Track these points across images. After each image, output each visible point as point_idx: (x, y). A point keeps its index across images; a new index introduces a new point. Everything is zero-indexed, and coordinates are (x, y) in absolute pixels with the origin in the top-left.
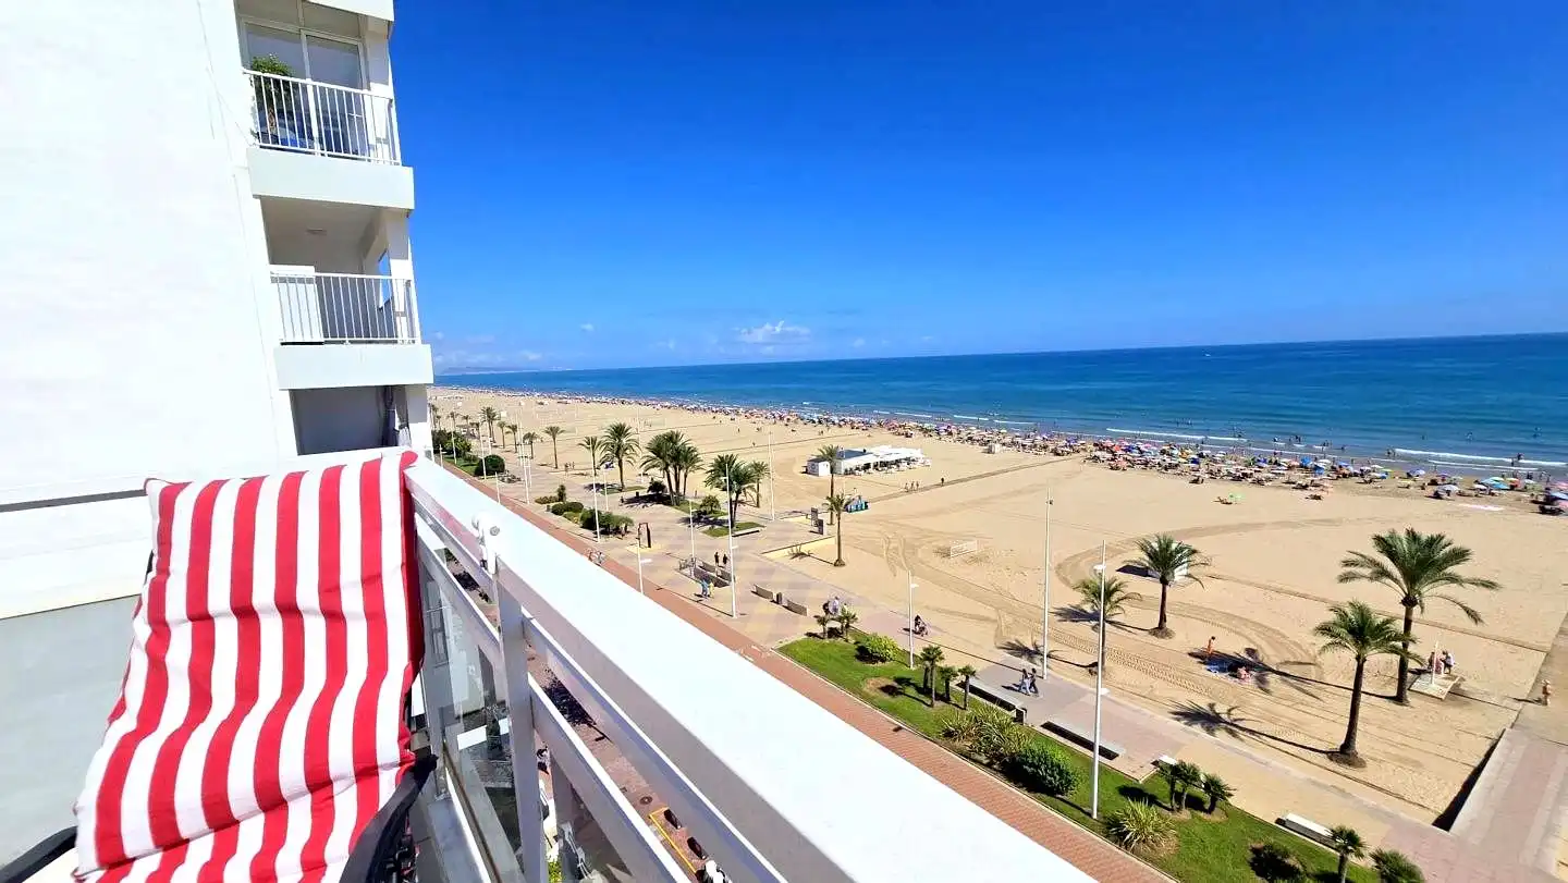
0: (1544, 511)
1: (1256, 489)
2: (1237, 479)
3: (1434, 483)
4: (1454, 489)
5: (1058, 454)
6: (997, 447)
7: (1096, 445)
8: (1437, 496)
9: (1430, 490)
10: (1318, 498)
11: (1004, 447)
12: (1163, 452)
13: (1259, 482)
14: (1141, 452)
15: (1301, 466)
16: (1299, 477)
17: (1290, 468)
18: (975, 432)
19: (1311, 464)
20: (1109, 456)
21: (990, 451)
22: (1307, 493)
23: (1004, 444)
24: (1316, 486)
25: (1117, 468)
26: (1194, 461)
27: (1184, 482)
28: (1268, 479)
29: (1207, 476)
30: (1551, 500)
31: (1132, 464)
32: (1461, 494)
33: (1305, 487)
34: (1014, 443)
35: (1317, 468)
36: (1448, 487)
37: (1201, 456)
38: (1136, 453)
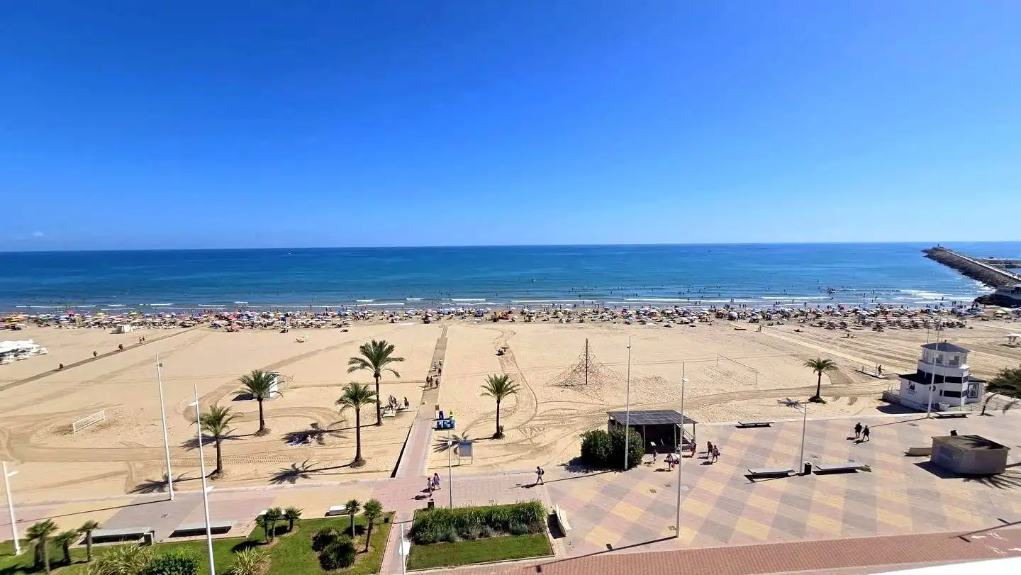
0: (426, 323)
1: (318, 330)
2: (307, 327)
3: (392, 316)
4: (398, 317)
5: (185, 327)
6: (126, 328)
7: (217, 316)
8: (393, 322)
9: (390, 319)
10: (346, 331)
11: (134, 327)
12: (264, 316)
13: (318, 327)
14: (249, 317)
15: (339, 315)
16: (337, 321)
17: (333, 317)
18: (102, 317)
19: (343, 313)
20: (226, 323)
21: (119, 331)
22: (342, 329)
23: (134, 324)
24: (346, 324)
25: (232, 331)
26: (283, 319)
27: (277, 333)
28: (323, 325)
29: (290, 327)
30: (427, 317)
31: (243, 326)
32: (400, 320)
33: (340, 326)
34: (145, 323)
35: (346, 315)
36: (396, 317)
37: (287, 315)
38: (245, 319)
